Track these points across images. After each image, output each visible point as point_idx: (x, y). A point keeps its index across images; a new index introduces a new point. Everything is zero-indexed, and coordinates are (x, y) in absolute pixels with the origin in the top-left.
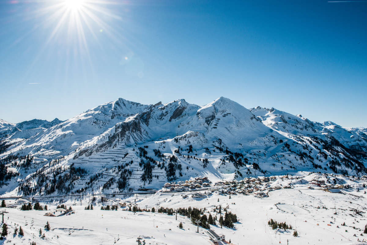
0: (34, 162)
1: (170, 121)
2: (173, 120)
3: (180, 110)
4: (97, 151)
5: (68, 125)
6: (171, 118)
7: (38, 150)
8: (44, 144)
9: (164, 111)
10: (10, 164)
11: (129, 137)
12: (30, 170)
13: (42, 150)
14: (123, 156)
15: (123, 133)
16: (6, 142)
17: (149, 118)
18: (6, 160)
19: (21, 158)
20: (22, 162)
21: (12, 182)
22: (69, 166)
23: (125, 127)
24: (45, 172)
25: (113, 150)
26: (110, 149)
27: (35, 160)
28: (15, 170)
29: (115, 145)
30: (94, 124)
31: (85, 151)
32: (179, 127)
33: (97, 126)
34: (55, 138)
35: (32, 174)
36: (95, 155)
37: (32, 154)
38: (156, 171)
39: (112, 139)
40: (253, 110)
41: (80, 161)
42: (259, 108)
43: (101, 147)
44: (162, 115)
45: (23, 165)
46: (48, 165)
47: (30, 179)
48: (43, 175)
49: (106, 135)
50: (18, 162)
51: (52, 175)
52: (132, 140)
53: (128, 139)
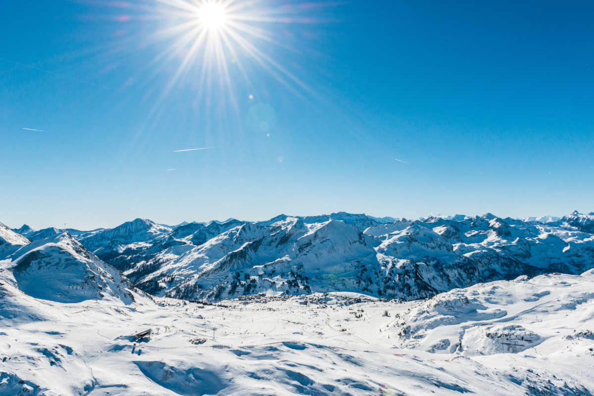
0: (175, 279)
1: (277, 247)
2: (279, 246)
3: (287, 237)
4: (212, 273)
5: (203, 249)
6: (278, 244)
7: (180, 270)
8: (184, 266)
9: (274, 238)
10: (161, 281)
11: (235, 263)
12: (173, 285)
13: (182, 270)
14: (225, 277)
15: (230, 261)
16: (160, 259)
17: (260, 245)
18: (159, 277)
19: (168, 276)
20: (168, 280)
21: (161, 293)
22: (194, 284)
23: (233, 256)
24: (180, 287)
25: (222, 273)
26: (221, 272)
27: (177, 278)
28: (163, 285)
29: (224, 269)
30: (221, 249)
31: (205, 273)
32: (280, 253)
33: (222, 251)
34: (192, 260)
35: (173, 288)
36: (211, 276)
37: (175, 273)
38: (238, 289)
39: (223, 264)
40: (397, 224)
41: (201, 280)
42: (404, 221)
43: (215, 270)
44: (272, 241)
45: (169, 282)
46: (183, 282)
47: (172, 291)
48: (179, 289)
49: (220, 262)
50: (166, 279)
51: (183, 289)
52: (236, 267)
53: (233, 266)
